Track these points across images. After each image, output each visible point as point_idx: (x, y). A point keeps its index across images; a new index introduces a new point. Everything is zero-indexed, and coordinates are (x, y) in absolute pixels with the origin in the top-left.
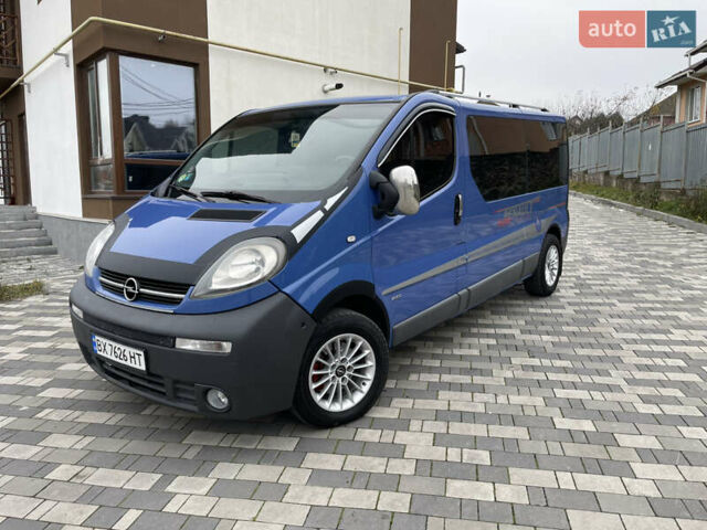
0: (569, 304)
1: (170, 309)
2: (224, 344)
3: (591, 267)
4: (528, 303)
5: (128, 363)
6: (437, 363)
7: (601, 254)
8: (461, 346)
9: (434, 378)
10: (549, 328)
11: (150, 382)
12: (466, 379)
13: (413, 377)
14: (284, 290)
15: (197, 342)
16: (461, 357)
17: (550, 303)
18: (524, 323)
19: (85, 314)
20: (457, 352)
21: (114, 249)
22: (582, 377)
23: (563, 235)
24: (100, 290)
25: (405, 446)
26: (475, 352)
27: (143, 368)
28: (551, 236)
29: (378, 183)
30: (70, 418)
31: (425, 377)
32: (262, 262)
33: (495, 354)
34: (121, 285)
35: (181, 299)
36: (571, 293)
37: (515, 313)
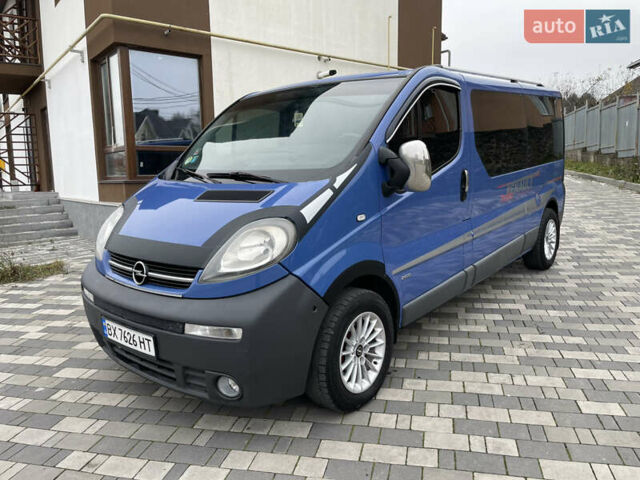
0: (570, 277)
1: (178, 293)
2: (235, 330)
3: (584, 239)
4: (529, 277)
5: (138, 348)
6: (445, 341)
7: (592, 227)
8: (466, 322)
9: (444, 357)
10: (554, 303)
11: (159, 367)
12: (477, 358)
13: (423, 356)
14: (294, 273)
15: (207, 328)
16: (469, 334)
17: (550, 277)
18: (527, 297)
19: (95, 297)
20: (464, 328)
21: (123, 232)
22: (599, 355)
23: (559, 210)
24: (110, 274)
25: (424, 432)
26: (483, 329)
27: (152, 353)
28: (550, 210)
29: (387, 160)
30: (84, 400)
31: (436, 356)
32: (271, 244)
33: (503, 330)
34: (130, 269)
35: (190, 283)
36: (570, 265)
37: (516, 287)
